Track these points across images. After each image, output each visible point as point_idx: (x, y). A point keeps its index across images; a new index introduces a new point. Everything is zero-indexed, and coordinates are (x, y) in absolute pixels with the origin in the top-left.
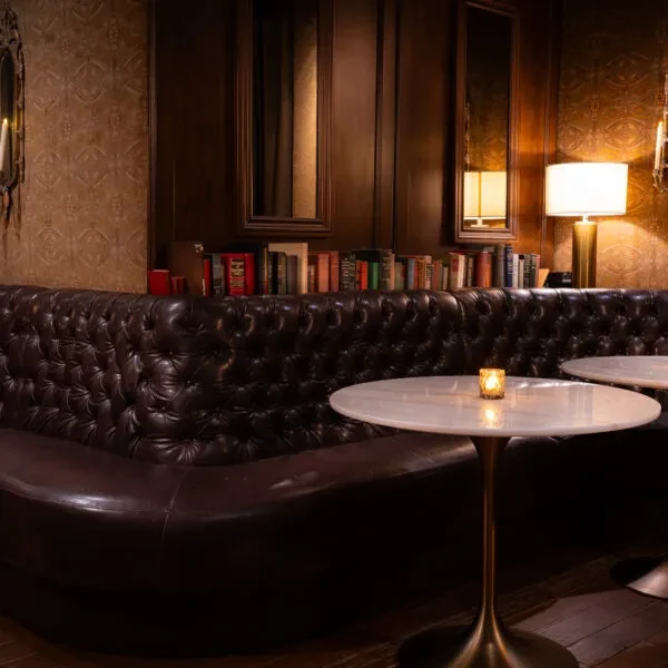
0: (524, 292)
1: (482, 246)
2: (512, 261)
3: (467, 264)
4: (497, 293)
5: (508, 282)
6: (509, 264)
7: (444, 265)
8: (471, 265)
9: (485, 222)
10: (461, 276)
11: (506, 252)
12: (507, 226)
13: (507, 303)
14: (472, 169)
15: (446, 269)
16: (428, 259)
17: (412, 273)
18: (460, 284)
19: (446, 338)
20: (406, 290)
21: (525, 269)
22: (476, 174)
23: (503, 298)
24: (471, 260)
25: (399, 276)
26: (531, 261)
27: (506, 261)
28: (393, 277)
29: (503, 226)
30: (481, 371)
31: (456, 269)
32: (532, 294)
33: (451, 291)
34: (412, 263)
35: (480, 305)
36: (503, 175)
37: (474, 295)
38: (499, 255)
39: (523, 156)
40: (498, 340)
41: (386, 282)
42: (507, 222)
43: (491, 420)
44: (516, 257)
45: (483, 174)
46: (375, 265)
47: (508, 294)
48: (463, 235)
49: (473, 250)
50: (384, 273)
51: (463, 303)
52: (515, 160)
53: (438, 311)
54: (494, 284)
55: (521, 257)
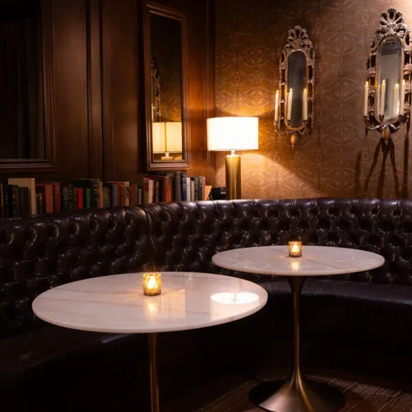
0: (192, 204)
1: (165, 173)
2: (185, 182)
3: (155, 185)
4: (175, 205)
5: (184, 198)
6: (184, 185)
7: (139, 187)
8: (157, 186)
10: (151, 193)
11: (182, 177)
12: (183, 158)
13: (181, 212)
14: (158, 120)
15: (140, 190)
16: (127, 184)
17: (116, 193)
18: (150, 201)
19: (138, 239)
20: (111, 208)
21: (195, 187)
22: (162, 124)
24: (157, 183)
25: (106, 196)
26: (199, 182)
27: (182, 182)
28: (102, 198)
29: (179, 158)
31: (147, 189)
32: (197, 205)
33: (142, 207)
34: (115, 188)
35: (162, 215)
36: (179, 125)
37: (158, 209)
38: (177, 179)
39: (192, 112)
40: (175, 237)
41: (96, 202)
42: (183, 154)
44: (188, 180)
45: (168, 124)
46: (88, 190)
47: (181, 206)
48: (152, 166)
49: (158, 176)
50: (95, 196)
51: (150, 214)
52: (187, 116)
53: (132, 221)
54: (174, 199)
55: (192, 179)
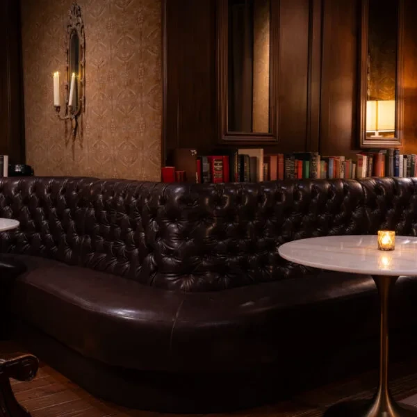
0: (407, 180)
1: (379, 149)
2: (398, 160)
3: (368, 161)
4: (388, 180)
5: (396, 173)
6: (397, 162)
7: (353, 162)
8: (371, 162)
9: (380, 134)
10: (364, 169)
11: (395, 153)
12: (396, 136)
13: (396, 186)
14: (372, 99)
15: (354, 165)
16: (342, 158)
17: (332, 167)
18: (364, 175)
19: (354, 210)
20: (327, 179)
21: (408, 165)
22: (375, 102)
23: (393, 185)
24: (371, 159)
25: (323, 170)
26: (412, 160)
27: (395, 159)
28: (319, 169)
29: (393, 136)
30: (379, 232)
31: (361, 165)
32: (413, 182)
33: (357, 179)
34: (332, 162)
35: (377, 189)
36: (393, 103)
37: (373, 182)
38: (390, 155)
39: (406, 90)
40: (389, 212)
41: (314, 173)
42: (395, 133)
43: (385, 264)
44: (401, 157)
45: (379, 102)
46: (308, 163)
47: (396, 182)
48: (366, 143)
49: (373, 153)
50: (313, 168)
51: (366, 187)
52: (401, 93)
53: (349, 193)
54: (387, 175)
55: (405, 157)
